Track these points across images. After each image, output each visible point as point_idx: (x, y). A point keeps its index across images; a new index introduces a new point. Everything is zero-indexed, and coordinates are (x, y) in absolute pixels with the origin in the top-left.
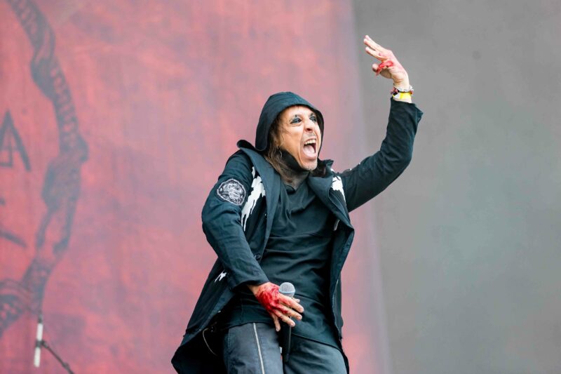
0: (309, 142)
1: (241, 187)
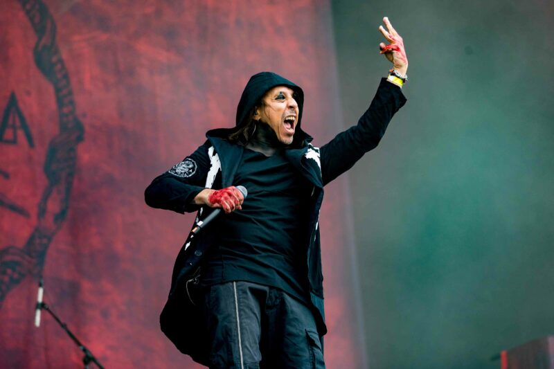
0: (288, 119)
1: (193, 163)
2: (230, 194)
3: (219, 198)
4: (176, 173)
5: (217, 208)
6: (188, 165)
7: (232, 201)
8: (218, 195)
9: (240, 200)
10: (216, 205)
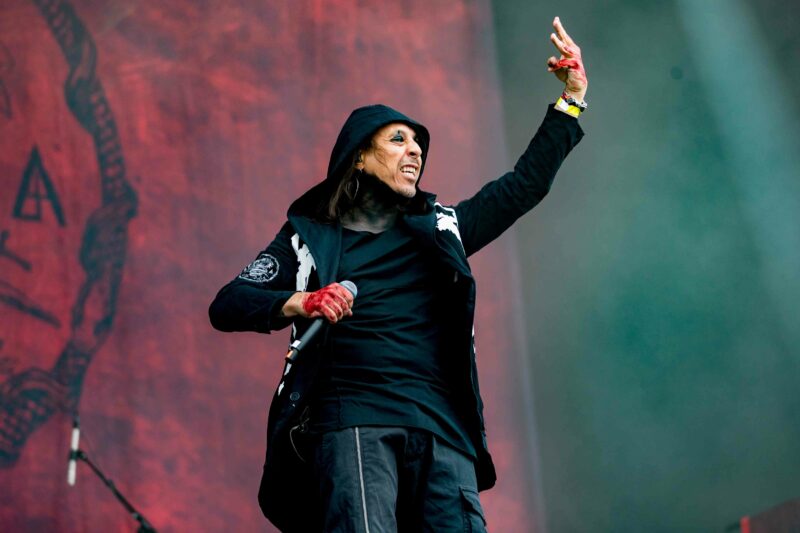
1: (273, 260)
2: (332, 296)
3: (317, 304)
4: (250, 277)
5: (317, 318)
6: (266, 264)
7: (338, 305)
8: (316, 298)
9: (349, 302)
10: (316, 313)
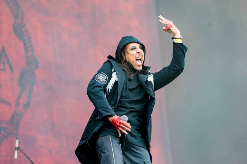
0: (138, 58)
1: (106, 76)
